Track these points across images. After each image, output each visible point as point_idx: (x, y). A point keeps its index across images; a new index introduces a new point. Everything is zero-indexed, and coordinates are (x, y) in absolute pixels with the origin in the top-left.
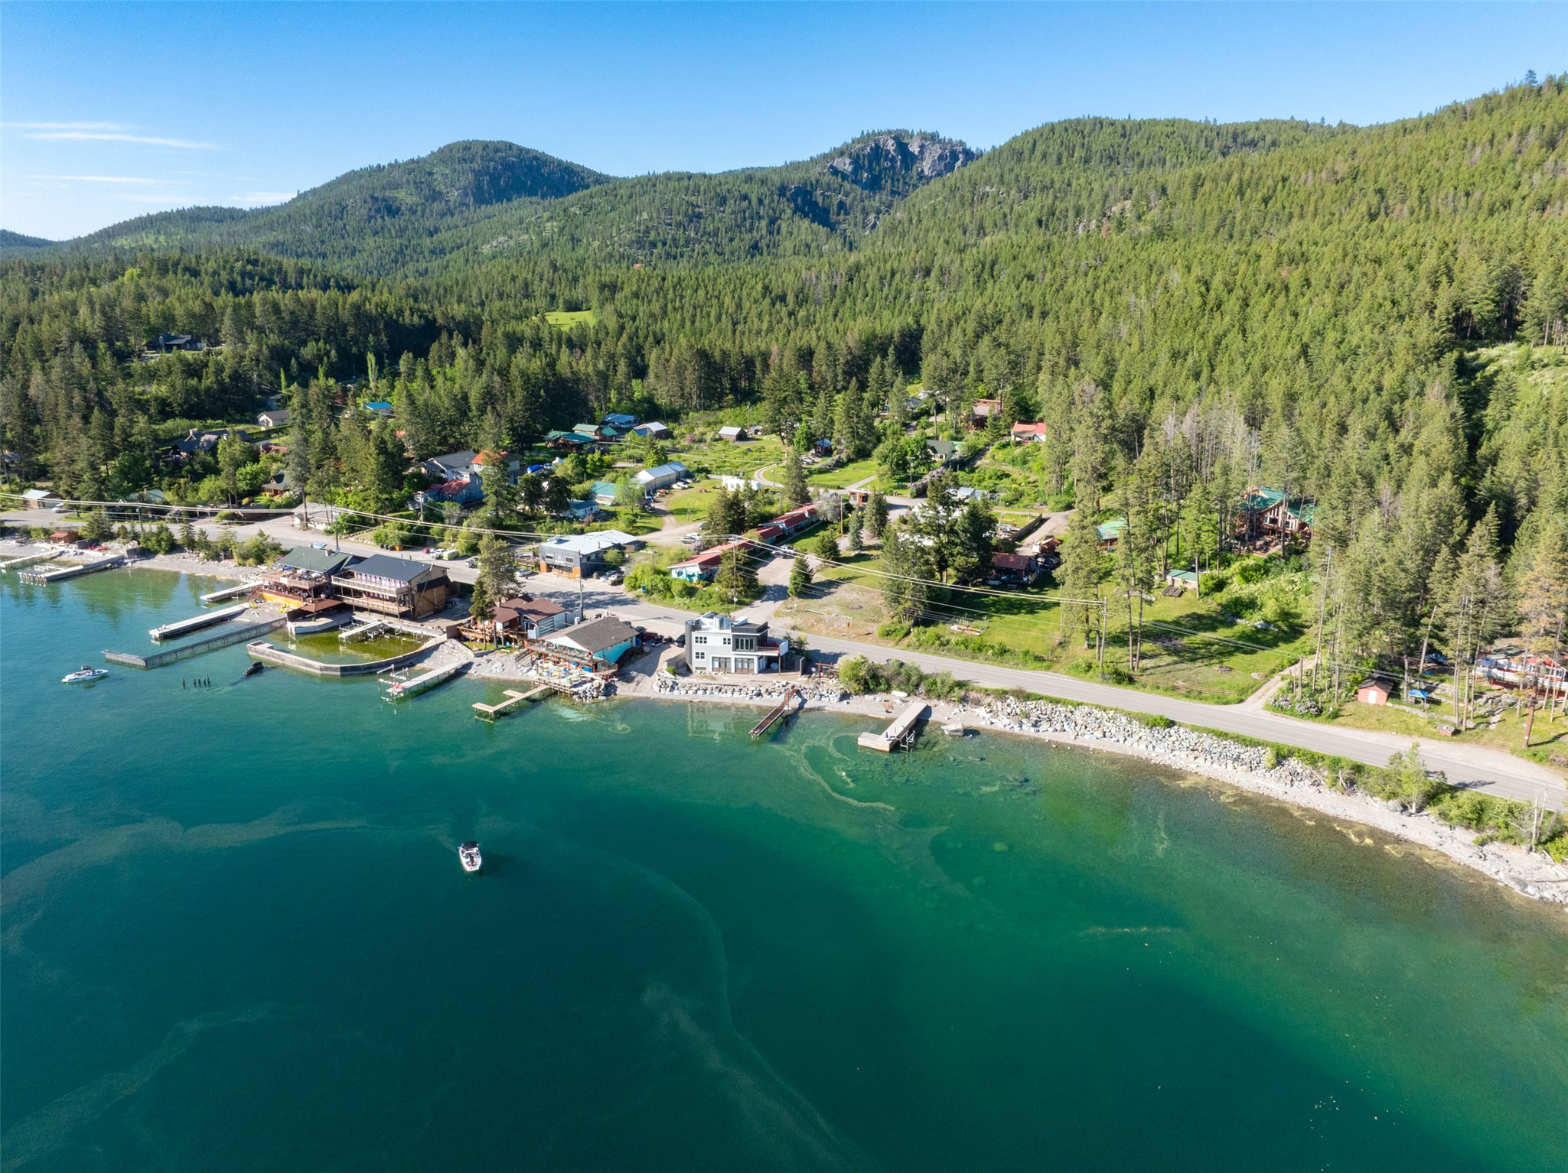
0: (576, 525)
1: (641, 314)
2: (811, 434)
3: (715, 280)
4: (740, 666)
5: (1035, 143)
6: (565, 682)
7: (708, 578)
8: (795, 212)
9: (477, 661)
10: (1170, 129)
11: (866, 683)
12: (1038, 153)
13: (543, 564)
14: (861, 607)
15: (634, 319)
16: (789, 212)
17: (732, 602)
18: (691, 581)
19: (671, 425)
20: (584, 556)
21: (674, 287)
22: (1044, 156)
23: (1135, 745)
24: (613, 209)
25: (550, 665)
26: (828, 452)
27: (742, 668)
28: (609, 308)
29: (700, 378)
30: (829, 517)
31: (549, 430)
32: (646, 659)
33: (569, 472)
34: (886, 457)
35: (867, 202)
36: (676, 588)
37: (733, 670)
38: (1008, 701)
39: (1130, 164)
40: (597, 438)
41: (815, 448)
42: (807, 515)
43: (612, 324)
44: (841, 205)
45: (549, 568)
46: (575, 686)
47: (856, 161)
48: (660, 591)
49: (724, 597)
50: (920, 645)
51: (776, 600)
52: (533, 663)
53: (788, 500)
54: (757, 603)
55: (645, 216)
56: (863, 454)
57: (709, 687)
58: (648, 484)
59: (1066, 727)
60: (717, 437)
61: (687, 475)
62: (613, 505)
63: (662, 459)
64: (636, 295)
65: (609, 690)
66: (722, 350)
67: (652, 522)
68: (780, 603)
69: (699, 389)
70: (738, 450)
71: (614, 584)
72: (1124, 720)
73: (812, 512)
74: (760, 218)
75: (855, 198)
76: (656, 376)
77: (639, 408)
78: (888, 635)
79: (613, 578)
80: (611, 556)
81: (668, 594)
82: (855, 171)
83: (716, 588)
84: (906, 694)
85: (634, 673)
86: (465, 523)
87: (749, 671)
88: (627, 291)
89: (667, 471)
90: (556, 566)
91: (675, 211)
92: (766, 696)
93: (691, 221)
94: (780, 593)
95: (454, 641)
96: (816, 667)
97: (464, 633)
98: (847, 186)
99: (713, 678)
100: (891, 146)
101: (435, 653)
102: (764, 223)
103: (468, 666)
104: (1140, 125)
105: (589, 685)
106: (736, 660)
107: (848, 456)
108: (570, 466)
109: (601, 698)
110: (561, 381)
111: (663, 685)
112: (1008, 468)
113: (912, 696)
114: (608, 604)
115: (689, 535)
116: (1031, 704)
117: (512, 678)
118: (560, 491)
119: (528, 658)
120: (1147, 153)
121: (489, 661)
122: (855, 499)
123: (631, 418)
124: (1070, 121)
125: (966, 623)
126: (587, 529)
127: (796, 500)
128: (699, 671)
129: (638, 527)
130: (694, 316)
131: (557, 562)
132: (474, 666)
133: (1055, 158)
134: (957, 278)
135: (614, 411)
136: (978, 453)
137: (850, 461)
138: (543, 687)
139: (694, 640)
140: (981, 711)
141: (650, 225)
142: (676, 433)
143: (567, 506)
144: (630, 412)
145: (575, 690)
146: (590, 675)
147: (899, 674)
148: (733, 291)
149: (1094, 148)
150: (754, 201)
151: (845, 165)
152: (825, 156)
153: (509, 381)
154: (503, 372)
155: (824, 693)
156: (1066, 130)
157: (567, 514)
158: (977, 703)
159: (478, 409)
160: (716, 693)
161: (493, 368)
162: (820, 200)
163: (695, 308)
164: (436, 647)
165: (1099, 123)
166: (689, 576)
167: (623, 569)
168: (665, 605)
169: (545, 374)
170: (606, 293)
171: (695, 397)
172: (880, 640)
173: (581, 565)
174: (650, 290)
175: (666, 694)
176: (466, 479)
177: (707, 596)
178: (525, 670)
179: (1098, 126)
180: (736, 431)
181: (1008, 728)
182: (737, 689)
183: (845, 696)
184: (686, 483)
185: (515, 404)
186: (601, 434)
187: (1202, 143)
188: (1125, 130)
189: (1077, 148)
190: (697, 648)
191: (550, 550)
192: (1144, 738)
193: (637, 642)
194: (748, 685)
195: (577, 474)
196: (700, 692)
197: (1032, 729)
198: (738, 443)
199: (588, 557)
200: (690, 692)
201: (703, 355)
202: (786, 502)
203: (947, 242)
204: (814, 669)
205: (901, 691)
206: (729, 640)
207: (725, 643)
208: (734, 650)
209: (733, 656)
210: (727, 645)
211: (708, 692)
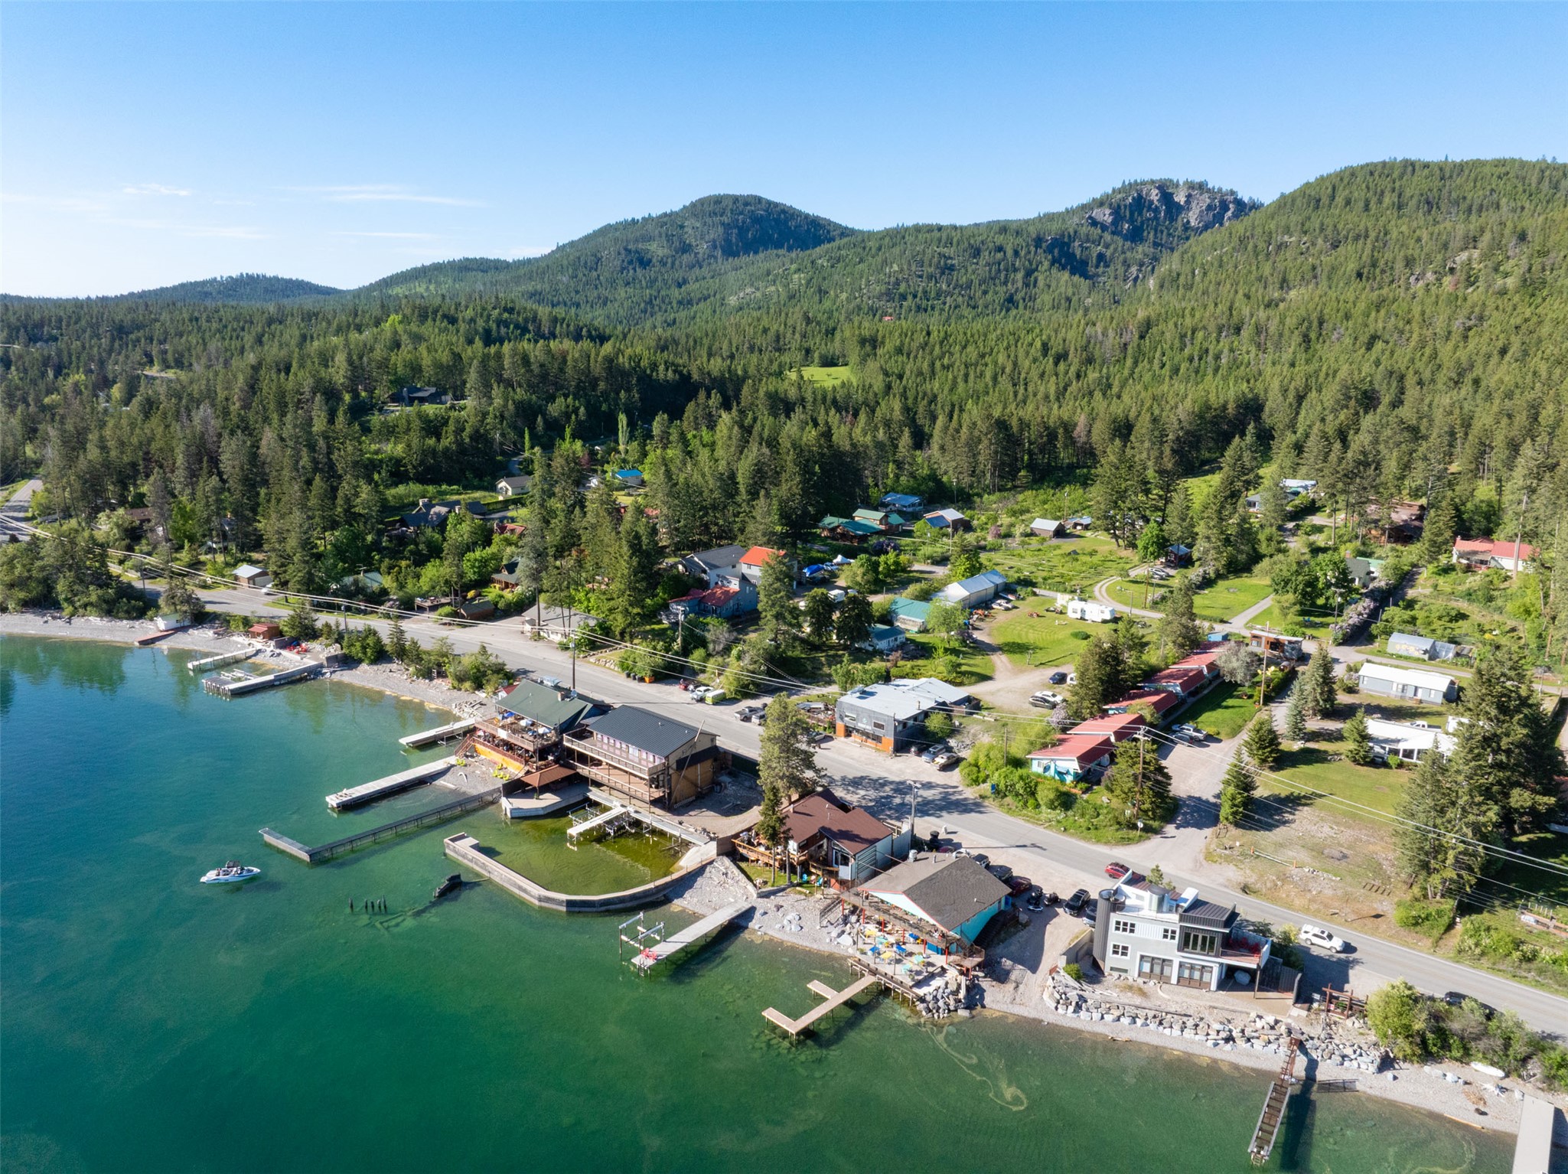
0: (877, 665)
1: (908, 372)
2: (1163, 537)
3: (985, 335)
4: (1186, 974)
5: (1334, 188)
6: (901, 973)
7: (1089, 777)
8: (1052, 264)
9: (762, 904)
10: (1503, 170)
11: (1424, 1043)
12: (1340, 200)
13: (840, 725)
14: (1345, 856)
15: (900, 377)
16: (1046, 264)
17: (1135, 827)
18: (1063, 781)
19: (969, 512)
20: (899, 722)
21: (941, 343)
22: (1348, 202)
24: (861, 261)
25: (871, 929)
26: (1185, 562)
27: (1189, 980)
28: (872, 365)
29: (996, 452)
30: (1239, 678)
31: (824, 515)
32: (1023, 935)
33: (859, 579)
34: (1287, 582)
35: (1129, 254)
36: (1045, 794)
37: (1174, 980)
39: (1454, 210)
40: (883, 527)
41: (1166, 555)
42: (1205, 671)
43: (878, 384)
44: (1101, 257)
45: (848, 732)
46: (919, 984)
47: (1116, 212)
48: (1017, 794)
49: (1121, 819)
50: (1483, 954)
51: (1199, 825)
52: (846, 920)
53: (1171, 645)
54: (1170, 829)
55: (895, 267)
56: (1239, 566)
57: (1141, 1013)
58: (964, 600)
60: (1028, 530)
61: (1006, 590)
62: (920, 632)
63: (974, 570)
64: (899, 351)
65: (974, 997)
66: (1020, 419)
67: (978, 663)
68: (1208, 832)
69: (994, 467)
70: (1058, 552)
71: (945, 768)
73: (1212, 666)
74: (1015, 270)
75: (1115, 250)
76: (942, 448)
77: (923, 488)
78: (1416, 924)
79: (941, 760)
80: (935, 723)
81: (1031, 801)
82: (1114, 223)
83: (1101, 796)
84: (1501, 1073)
85: (1007, 963)
86: (734, 652)
87: (1201, 985)
88: (889, 346)
89: (984, 584)
90: (858, 731)
91: (927, 263)
92: (1241, 1043)
93: (943, 273)
94: (1203, 814)
95: (727, 861)
96: (1323, 994)
97: (741, 850)
98: (1107, 237)
99: (1142, 993)
100: (1154, 196)
101: (700, 880)
102: (1020, 275)
103: (748, 914)
104: (1460, 168)
105: (938, 982)
106: (1181, 965)
107: (1217, 571)
108: (860, 571)
109: (963, 1013)
110: (838, 455)
111: (1062, 1000)
112: (1463, 606)
113: (1514, 1078)
114: (941, 809)
115: (1039, 694)
117: (815, 946)
118: (859, 616)
119: (838, 913)
120: (1476, 196)
121: (779, 907)
122: (1259, 644)
123: (916, 500)
124: (1375, 165)
125: (1544, 910)
126: (893, 671)
127: (1182, 646)
128: (1116, 974)
129: (964, 673)
130: (966, 376)
131: (861, 726)
132: (757, 915)
133: (1361, 204)
134: (1276, 338)
135: (893, 490)
136: (1406, 577)
137: (1219, 576)
138: (868, 980)
139: (1112, 925)
141: (900, 277)
142: (975, 523)
143: (865, 635)
144: (913, 492)
145: (921, 992)
146: (940, 960)
147: (1485, 1033)
148: (1007, 348)
149: (1408, 193)
150: (1010, 253)
151: (1105, 216)
152: (1084, 207)
153: (778, 453)
154: (772, 443)
155: (1349, 1051)
157: (865, 645)
159: (749, 492)
160: (1153, 1026)
161: (762, 439)
162: (1078, 252)
163: (966, 366)
164: (700, 871)
165: (1410, 166)
166: (1060, 773)
167: (952, 742)
168: (1029, 819)
169: (820, 446)
170: (868, 348)
171: (988, 475)
172: (1403, 932)
173: (896, 733)
174: (915, 345)
175: (1066, 1017)
176: (734, 586)
177: (1091, 811)
178: (834, 934)
179: (1410, 168)
180: (1052, 525)
182: (1190, 1023)
183: (1386, 1063)
184: (1009, 601)
185: (789, 486)
186: (887, 524)
187: (1545, 186)
188: (1446, 172)
189: (1387, 194)
190: (1115, 937)
191: (852, 707)
193: (1006, 903)
194: (1206, 1014)
195: (868, 582)
196: (1125, 1021)
198: (1056, 542)
199: (904, 724)
200: (1108, 1018)
201: (1002, 425)
202: (1170, 650)
203: (1248, 297)
204: (1317, 996)
205: (1493, 1063)
206: (1174, 932)
207: (1165, 937)
208: (1180, 949)
209: (1177, 957)
210: (1168, 940)
211: (1139, 1022)
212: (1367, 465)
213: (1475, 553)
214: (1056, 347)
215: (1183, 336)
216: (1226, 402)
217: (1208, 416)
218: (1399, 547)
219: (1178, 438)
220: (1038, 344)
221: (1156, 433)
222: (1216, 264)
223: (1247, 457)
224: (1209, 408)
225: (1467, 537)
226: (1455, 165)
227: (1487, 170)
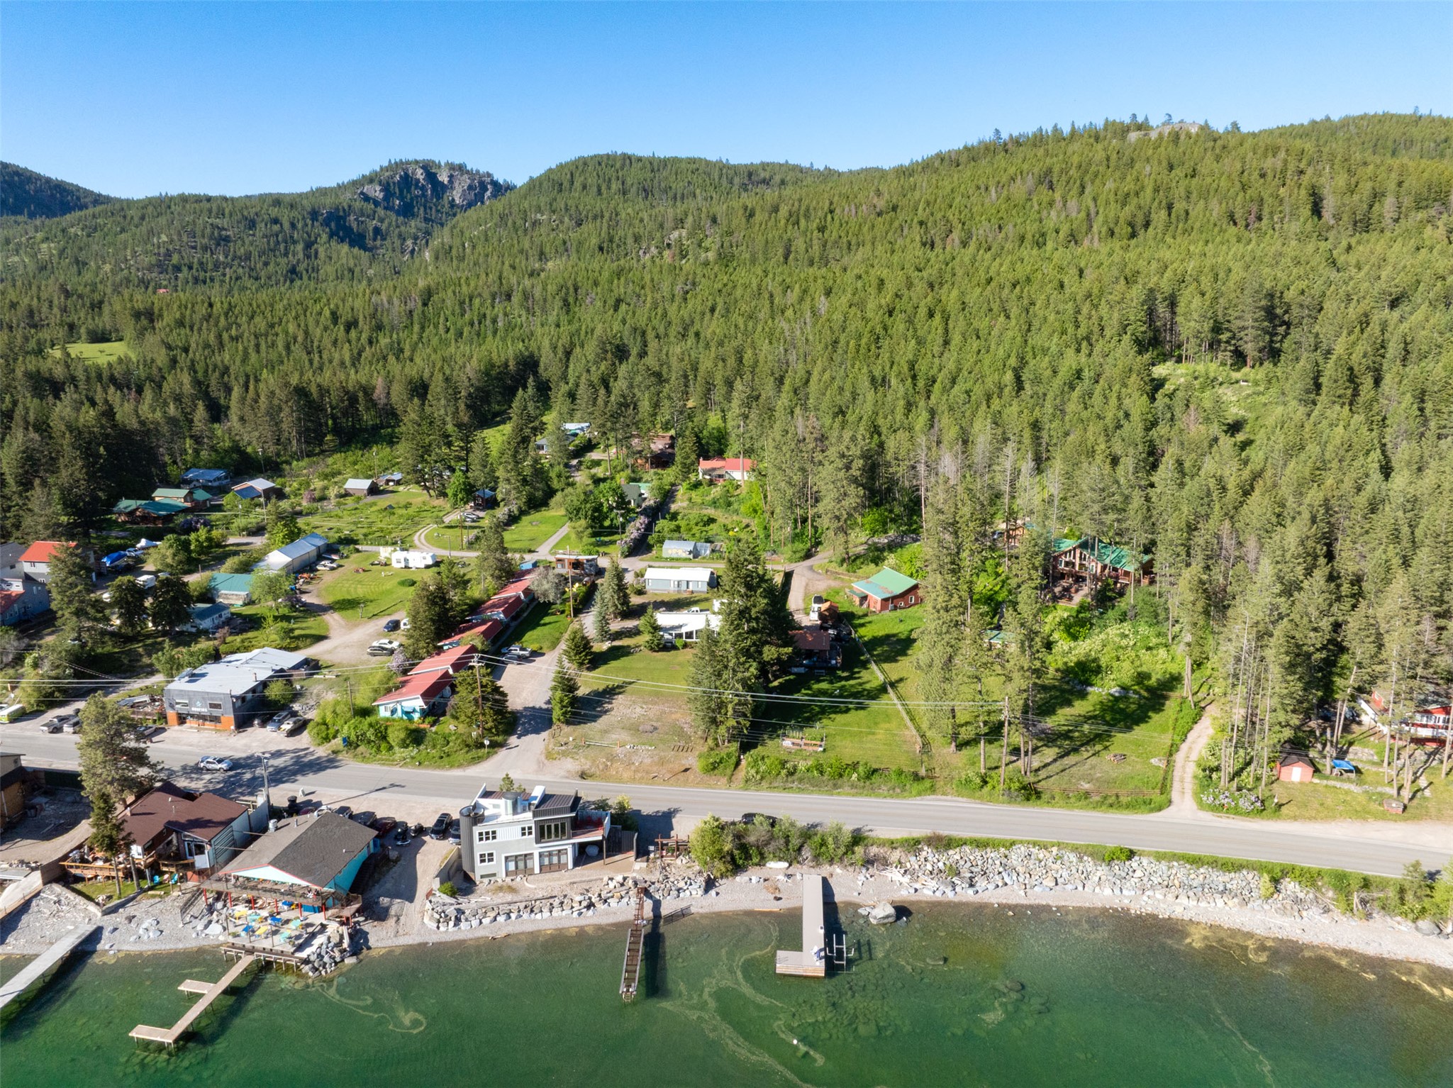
0: (204, 645)
1: (193, 345)
2: (469, 484)
3: (272, 305)
4: (546, 861)
5: (572, 175)
6: (280, 943)
7: (435, 710)
8: (331, 236)
9: (108, 922)
10: (695, 166)
11: (733, 860)
12: (577, 184)
13: (171, 714)
14: (656, 728)
15: (186, 350)
16: (325, 237)
17: (482, 746)
18: (411, 720)
19: (280, 480)
20: (237, 698)
21: (226, 315)
22: (584, 187)
23: (1097, 890)
24: (123, 230)
25: (241, 909)
26: (491, 504)
27: (550, 865)
28: (151, 339)
29: (299, 419)
30: (551, 598)
31: (118, 499)
32: (396, 870)
33: (169, 560)
34: (578, 510)
35: (403, 228)
36: (395, 736)
37: (537, 870)
38: (924, 854)
39: (664, 197)
40: (188, 505)
41: (474, 500)
42: (522, 597)
43: (161, 358)
44: (377, 231)
45: (182, 719)
46: (300, 948)
47: (386, 188)
48: (369, 742)
49: (469, 741)
50: (762, 778)
51: (537, 731)
52: (211, 909)
53: (489, 578)
54: (513, 740)
55: (164, 238)
56: (538, 502)
57: (514, 907)
58: (287, 566)
59: (1007, 880)
60: (342, 491)
61: (328, 550)
62: (245, 605)
63: (293, 535)
64: (180, 323)
65: (358, 941)
66: (319, 386)
67: (311, 625)
68: (545, 734)
69: (299, 433)
70: (374, 508)
71: (292, 733)
72: (1073, 857)
73: (527, 591)
74: (295, 242)
75: (390, 224)
76: (242, 419)
77: (227, 460)
78: (714, 768)
79: (287, 726)
80: (275, 691)
81: (384, 745)
82: (386, 198)
83: (449, 725)
84: (786, 865)
85: (384, 901)
86: (29, 660)
87: (560, 867)
88: (168, 319)
89: (305, 548)
90: (192, 716)
91: (199, 233)
92: (600, 906)
93: (218, 244)
94: (538, 720)
95: (57, 888)
96: (656, 844)
97: (73, 871)
98: (381, 212)
99: (512, 890)
100: (420, 175)
101: (25, 918)
102: (300, 247)
103: (95, 936)
104: (665, 162)
105: (320, 940)
106: (541, 855)
107: (520, 508)
108: (170, 552)
109: (350, 961)
110: (125, 435)
111: (443, 918)
112: (711, 512)
113: (795, 865)
114: (295, 773)
115: (375, 644)
116: (954, 854)
117: (180, 946)
118: (174, 599)
119: (201, 904)
120: (678, 186)
121: (130, 919)
122: (563, 566)
123: (221, 473)
124: (602, 156)
125: (796, 734)
126: (222, 648)
127: (499, 578)
128: (486, 880)
129: (298, 638)
130: (257, 346)
131: (195, 710)
132: (106, 934)
133: (595, 189)
134: (541, 302)
135: (195, 466)
136: (668, 495)
137: (523, 513)
138: (246, 961)
139: (476, 837)
140: (894, 874)
141: (171, 247)
142: (287, 490)
143: (185, 617)
144: (216, 465)
145: (303, 955)
146: (318, 918)
147: (772, 838)
148: (296, 318)
149: (629, 181)
150: (286, 225)
151: (376, 192)
152: (354, 183)
153: (51, 438)
154: (42, 427)
155: (682, 884)
156: (600, 164)
157: (187, 628)
158: (885, 863)
159: (20, 483)
160: (525, 916)
161: (27, 423)
162: (354, 225)
163: (256, 337)
164: (25, 907)
165: (628, 159)
166: (407, 713)
167: (296, 707)
168: (384, 762)
169: (102, 427)
170: (144, 322)
171: (294, 442)
172: (706, 778)
173: (235, 710)
174: (197, 317)
175: (449, 933)
176: (17, 587)
177: (441, 741)
178: (200, 927)
179: (628, 161)
180: (365, 484)
181: (938, 894)
182: (556, 902)
183: (710, 884)
184: (333, 561)
185: (71, 471)
186: (193, 500)
187: (724, 180)
188: (656, 166)
189: (613, 181)
190: (480, 847)
191: (182, 693)
192: (1103, 878)
193: (375, 845)
194: (568, 891)
195: (181, 562)
196: (501, 919)
197: (971, 891)
198: (371, 499)
199: (242, 698)
200: (486, 921)
201: (301, 392)
202: (490, 583)
203: (513, 267)
204: (652, 848)
205: (780, 859)
206: (530, 828)
207: (523, 834)
208: (537, 842)
209: (536, 849)
210: (526, 837)
211: (513, 916)
212: (627, 406)
213: (714, 469)
214: (345, 315)
215: (462, 303)
216: (507, 360)
217: (493, 373)
218: (660, 471)
219: (470, 394)
220: (327, 312)
221: (450, 391)
222: (483, 238)
223: (531, 406)
224: (493, 366)
225: (707, 458)
226: (660, 160)
227: (683, 165)
